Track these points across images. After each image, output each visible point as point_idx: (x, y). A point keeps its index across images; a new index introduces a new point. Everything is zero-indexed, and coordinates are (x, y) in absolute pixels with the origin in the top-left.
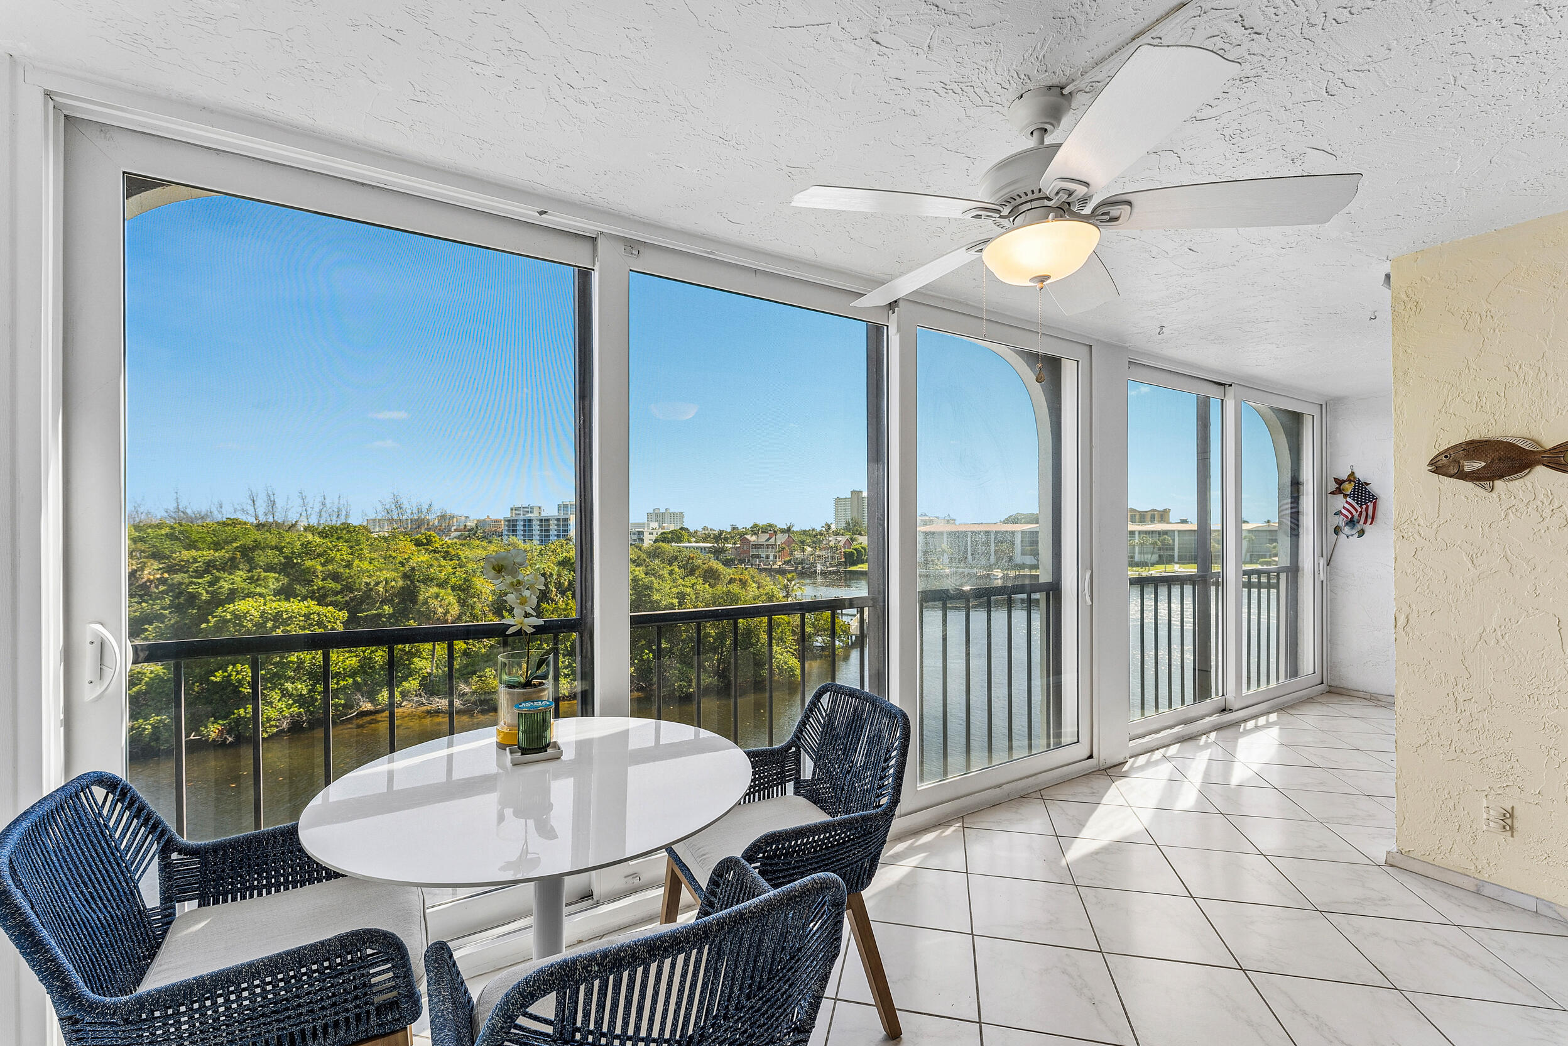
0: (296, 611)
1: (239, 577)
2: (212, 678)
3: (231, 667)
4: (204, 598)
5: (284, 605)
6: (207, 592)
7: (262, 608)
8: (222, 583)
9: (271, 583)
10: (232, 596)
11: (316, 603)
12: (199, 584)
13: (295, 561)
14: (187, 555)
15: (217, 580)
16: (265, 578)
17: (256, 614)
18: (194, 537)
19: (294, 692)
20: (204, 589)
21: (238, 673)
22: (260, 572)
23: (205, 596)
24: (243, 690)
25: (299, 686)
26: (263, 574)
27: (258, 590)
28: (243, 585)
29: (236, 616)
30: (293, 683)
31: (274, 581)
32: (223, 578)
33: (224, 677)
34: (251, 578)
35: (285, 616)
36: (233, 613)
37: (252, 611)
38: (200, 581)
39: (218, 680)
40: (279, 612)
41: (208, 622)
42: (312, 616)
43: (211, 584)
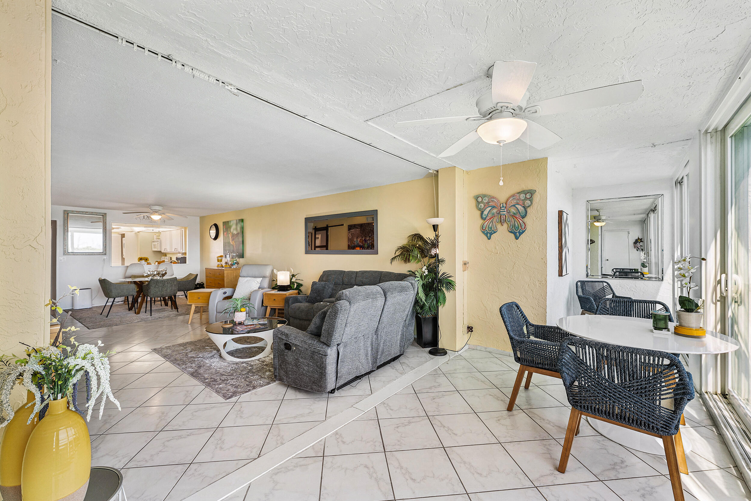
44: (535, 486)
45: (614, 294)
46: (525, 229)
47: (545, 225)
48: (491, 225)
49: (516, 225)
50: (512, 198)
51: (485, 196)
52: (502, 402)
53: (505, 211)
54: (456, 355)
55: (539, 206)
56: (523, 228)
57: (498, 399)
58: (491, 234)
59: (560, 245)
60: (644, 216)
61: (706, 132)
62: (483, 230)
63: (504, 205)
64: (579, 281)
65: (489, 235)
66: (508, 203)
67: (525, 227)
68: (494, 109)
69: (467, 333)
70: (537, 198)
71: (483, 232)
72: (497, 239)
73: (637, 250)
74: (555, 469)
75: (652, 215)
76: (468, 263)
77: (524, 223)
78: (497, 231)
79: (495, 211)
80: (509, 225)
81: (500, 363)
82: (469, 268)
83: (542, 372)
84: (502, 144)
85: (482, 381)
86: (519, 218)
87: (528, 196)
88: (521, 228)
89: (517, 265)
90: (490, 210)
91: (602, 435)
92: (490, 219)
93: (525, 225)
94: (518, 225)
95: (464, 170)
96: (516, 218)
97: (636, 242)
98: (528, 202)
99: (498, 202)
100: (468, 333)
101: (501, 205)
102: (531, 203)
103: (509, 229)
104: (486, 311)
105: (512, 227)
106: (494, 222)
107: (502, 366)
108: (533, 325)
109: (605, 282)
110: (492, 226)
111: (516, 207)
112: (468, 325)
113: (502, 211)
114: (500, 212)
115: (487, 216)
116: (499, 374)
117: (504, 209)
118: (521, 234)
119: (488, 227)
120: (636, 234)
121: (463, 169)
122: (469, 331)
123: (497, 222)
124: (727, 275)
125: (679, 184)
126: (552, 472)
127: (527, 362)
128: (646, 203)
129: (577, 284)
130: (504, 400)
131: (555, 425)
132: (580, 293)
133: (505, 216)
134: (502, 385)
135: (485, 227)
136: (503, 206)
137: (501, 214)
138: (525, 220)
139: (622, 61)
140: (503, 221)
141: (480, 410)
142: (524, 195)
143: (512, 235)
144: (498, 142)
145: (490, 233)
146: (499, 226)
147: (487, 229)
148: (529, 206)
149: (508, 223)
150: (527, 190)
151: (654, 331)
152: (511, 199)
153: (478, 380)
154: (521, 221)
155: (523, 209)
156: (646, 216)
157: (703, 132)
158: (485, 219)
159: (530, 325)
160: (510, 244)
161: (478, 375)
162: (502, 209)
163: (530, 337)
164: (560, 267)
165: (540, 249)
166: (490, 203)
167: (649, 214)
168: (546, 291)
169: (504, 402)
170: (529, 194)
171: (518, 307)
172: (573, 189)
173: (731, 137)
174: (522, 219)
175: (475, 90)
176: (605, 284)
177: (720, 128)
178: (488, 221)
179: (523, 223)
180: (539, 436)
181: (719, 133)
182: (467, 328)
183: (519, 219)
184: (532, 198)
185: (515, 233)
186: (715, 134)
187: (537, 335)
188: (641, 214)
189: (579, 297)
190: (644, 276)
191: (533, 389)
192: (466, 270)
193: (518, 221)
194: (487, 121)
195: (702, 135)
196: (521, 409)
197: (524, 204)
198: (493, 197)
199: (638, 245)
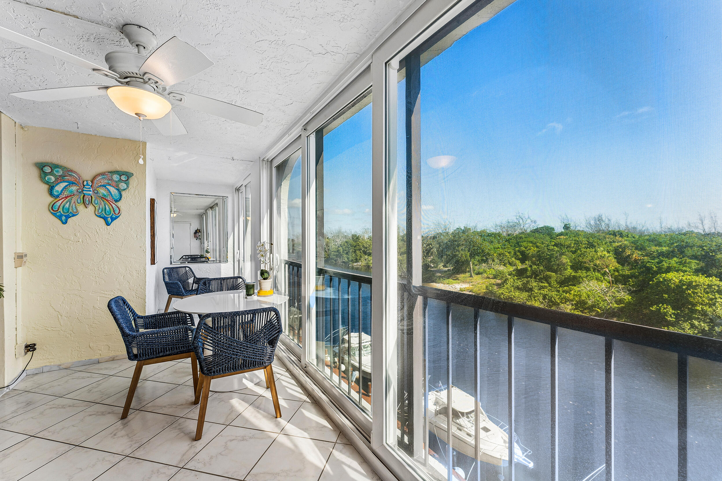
0: (701, 282)
1: (674, 261)
2: (651, 308)
3: (661, 305)
4: (654, 269)
5: (695, 278)
6: (656, 267)
7: (680, 278)
8: (664, 263)
9: (693, 266)
10: (669, 270)
11: (719, 279)
12: (652, 263)
13: (711, 254)
14: (654, 248)
15: (662, 261)
16: (690, 263)
17: (677, 280)
18: (661, 240)
19: (699, 327)
20: (655, 265)
21: (664, 309)
22: (686, 259)
23: (655, 269)
24: (667, 318)
25: (703, 325)
26: (688, 260)
27: (684, 268)
28: (675, 265)
29: (665, 280)
30: (699, 322)
31: (694, 264)
32: (665, 261)
33: (657, 309)
34: (681, 262)
35: (694, 284)
36: (664, 278)
37: (674, 279)
38: (653, 261)
39: (654, 309)
40: (691, 281)
41: (653, 281)
42: (713, 287)
43: (658, 263)
44: (180, 468)
45: (195, 277)
46: (120, 214)
47: (143, 211)
48: (67, 205)
49: (107, 208)
50: (102, 177)
51: (57, 166)
52: (110, 415)
53: (91, 191)
54: (4, 393)
55: (137, 191)
56: (117, 213)
57: (103, 414)
58: (67, 217)
59: (152, 234)
60: (202, 211)
61: (263, 160)
62: (54, 211)
63: (89, 183)
64: (166, 268)
65: (64, 218)
66: (95, 181)
67: (119, 213)
68: (135, 75)
69: (25, 355)
70: (133, 181)
71: (54, 215)
72: (77, 223)
73: (196, 239)
74: (192, 441)
75: (210, 212)
76: (26, 255)
77: (118, 207)
78: (77, 214)
79: (74, 188)
80: (97, 208)
81: (89, 375)
82: (27, 262)
83: (162, 360)
84: (141, 118)
85: (70, 406)
86: (112, 201)
87: (123, 178)
88: (115, 213)
89: (108, 255)
90: (66, 186)
91: (216, 392)
92: (66, 197)
93: (119, 210)
94: (110, 209)
95: (17, 121)
96: (107, 200)
97: (196, 232)
98: (123, 186)
99: (79, 178)
100: (26, 353)
101: (85, 183)
102: (128, 187)
103: (96, 213)
104: (60, 316)
105: (102, 211)
106: (73, 202)
107: (93, 378)
108: (142, 317)
109: (188, 267)
110: (69, 206)
111: (108, 189)
112: (26, 343)
113: (86, 189)
114: (83, 190)
115: (61, 194)
116: (93, 387)
117: (90, 188)
118: (113, 219)
119: (63, 207)
120: (195, 226)
121: (15, 120)
122: (27, 352)
123: (78, 203)
124: (273, 254)
125: (237, 191)
126: (190, 445)
127: (146, 356)
128: (208, 201)
129: (163, 271)
130: (113, 411)
131: (178, 406)
132: (167, 279)
133: (90, 196)
134: (102, 397)
135: (57, 207)
136: (87, 184)
137: (84, 193)
138: (119, 204)
139: (240, 90)
140: (87, 203)
141: (83, 439)
142: (118, 176)
143: (102, 221)
144: (136, 114)
145: (65, 216)
146: (81, 208)
147: (61, 210)
148: (124, 190)
149: (95, 205)
150: (121, 172)
151: (248, 297)
152: (99, 178)
153: (63, 407)
154: (114, 205)
155: (116, 192)
156: (205, 211)
157: (261, 159)
158: (58, 196)
159: (138, 317)
160: (98, 230)
161: (60, 401)
162: (86, 188)
163: (139, 331)
164: (152, 256)
165: (138, 237)
166: (66, 178)
167: (207, 211)
168: (145, 280)
169: (113, 413)
170: (125, 176)
171: (124, 301)
172: (157, 179)
173: (275, 167)
174: (115, 203)
175: (94, 35)
176: (187, 269)
177: (270, 160)
178: (63, 200)
179: (116, 207)
180: (167, 423)
181: (269, 162)
182: (24, 347)
183: (111, 203)
184: (128, 181)
185: (105, 219)
186: (267, 162)
187: (148, 326)
188: (201, 209)
189: (166, 283)
190: (209, 260)
191: (142, 385)
192: (23, 265)
193: (110, 204)
194: (121, 85)
195: (261, 161)
196: (137, 410)
197: (118, 186)
198: (72, 171)
199: (198, 235)
